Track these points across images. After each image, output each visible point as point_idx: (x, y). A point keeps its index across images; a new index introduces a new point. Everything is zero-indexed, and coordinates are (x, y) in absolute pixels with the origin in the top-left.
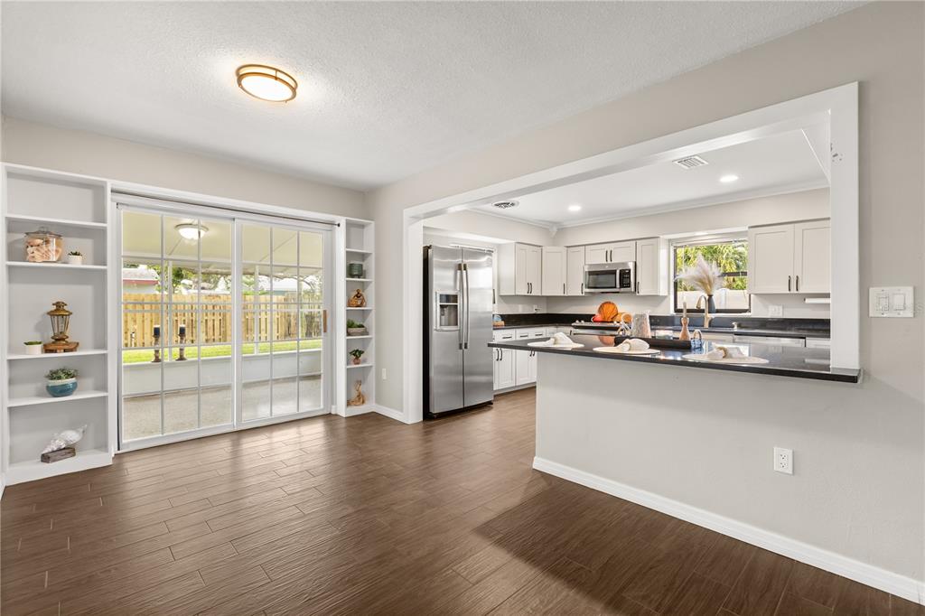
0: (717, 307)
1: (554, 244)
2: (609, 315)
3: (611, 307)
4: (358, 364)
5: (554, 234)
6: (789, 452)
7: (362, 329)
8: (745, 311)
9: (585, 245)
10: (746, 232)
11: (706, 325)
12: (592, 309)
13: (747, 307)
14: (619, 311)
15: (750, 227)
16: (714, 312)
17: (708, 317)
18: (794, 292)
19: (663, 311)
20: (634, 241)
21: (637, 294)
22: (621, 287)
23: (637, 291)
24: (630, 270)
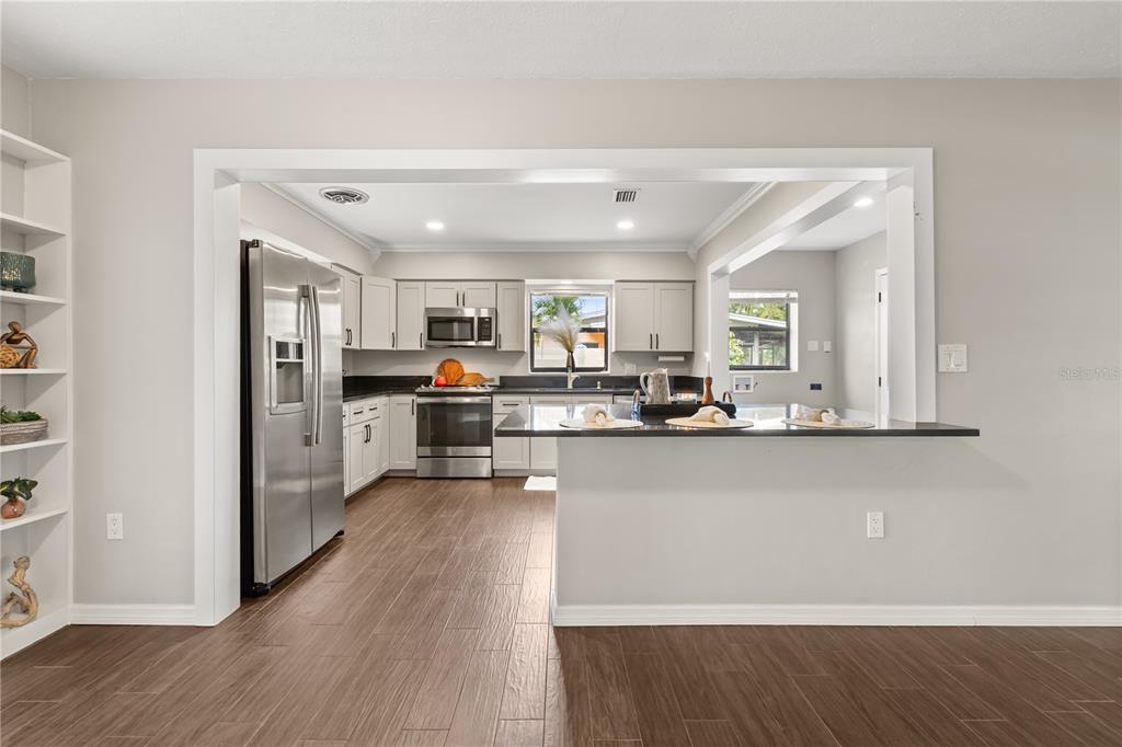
0: (577, 366)
1: (375, 274)
2: (453, 377)
3: (455, 367)
4: (15, 515)
5: (377, 258)
6: (880, 515)
7: (36, 425)
8: (601, 369)
9: (425, 280)
10: (611, 286)
11: (570, 386)
12: (429, 368)
13: (603, 365)
14: (466, 372)
15: (617, 281)
16: (575, 370)
17: (573, 376)
18: (654, 349)
19: (521, 370)
20: (494, 283)
21: (498, 350)
22: (480, 339)
23: (498, 346)
24: (490, 319)
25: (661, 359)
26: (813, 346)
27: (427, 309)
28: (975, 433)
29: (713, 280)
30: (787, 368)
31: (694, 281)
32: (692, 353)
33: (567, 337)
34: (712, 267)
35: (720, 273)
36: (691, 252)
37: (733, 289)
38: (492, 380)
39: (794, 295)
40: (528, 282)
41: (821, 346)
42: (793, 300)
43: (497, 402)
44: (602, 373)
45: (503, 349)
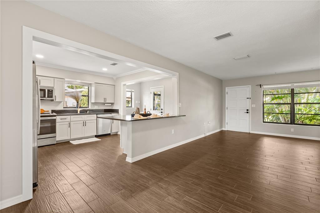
6: (174, 130)
11: (79, 112)
15: (95, 83)
16: (80, 107)
17: (79, 110)
18: (105, 102)
19: (60, 108)
20: (53, 78)
21: (55, 101)
22: (48, 97)
23: (55, 100)
24: (52, 90)
25: (105, 104)
26: (137, 102)
28: (185, 116)
29: (123, 86)
30: (131, 107)
31: (114, 85)
32: (114, 103)
33: (77, 97)
34: (123, 83)
35: (125, 85)
36: (115, 78)
37: (127, 88)
38: (48, 111)
39: (133, 90)
40: (66, 79)
41: (138, 102)
42: (133, 92)
43: (58, 118)
44: (88, 108)
45: (56, 101)
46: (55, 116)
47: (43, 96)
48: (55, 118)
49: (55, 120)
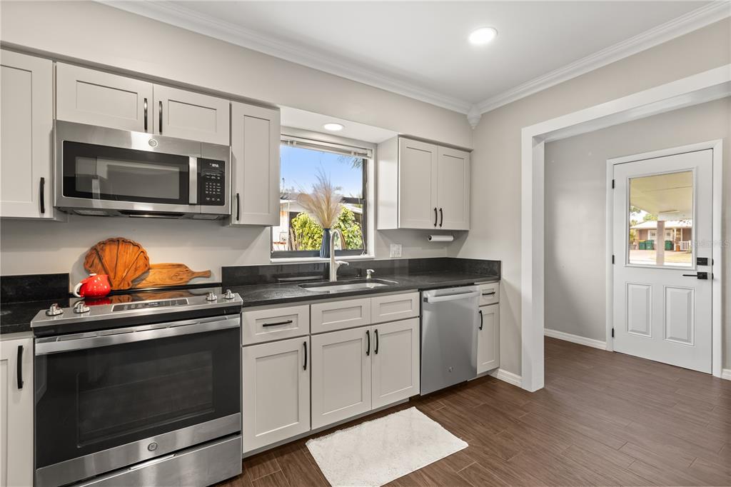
3: (127, 255)
11: (333, 277)
17: (334, 263)
18: (438, 227)
19: (256, 255)
20: (228, 102)
21: (235, 222)
22: (202, 201)
23: (234, 216)
24: (222, 164)
27: (59, 125)
29: (534, 146)
31: (469, 151)
33: (324, 207)
35: (539, 140)
36: (474, 115)
38: (207, 274)
43: (252, 322)
44: (362, 256)
45: (243, 221)
46: (235, 310)
47: (177, 197)
48: (233, 321)
49: (236, 332)
